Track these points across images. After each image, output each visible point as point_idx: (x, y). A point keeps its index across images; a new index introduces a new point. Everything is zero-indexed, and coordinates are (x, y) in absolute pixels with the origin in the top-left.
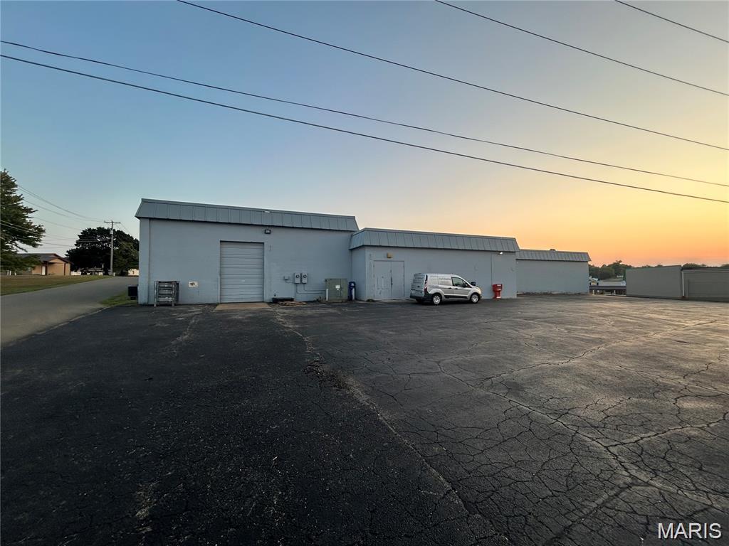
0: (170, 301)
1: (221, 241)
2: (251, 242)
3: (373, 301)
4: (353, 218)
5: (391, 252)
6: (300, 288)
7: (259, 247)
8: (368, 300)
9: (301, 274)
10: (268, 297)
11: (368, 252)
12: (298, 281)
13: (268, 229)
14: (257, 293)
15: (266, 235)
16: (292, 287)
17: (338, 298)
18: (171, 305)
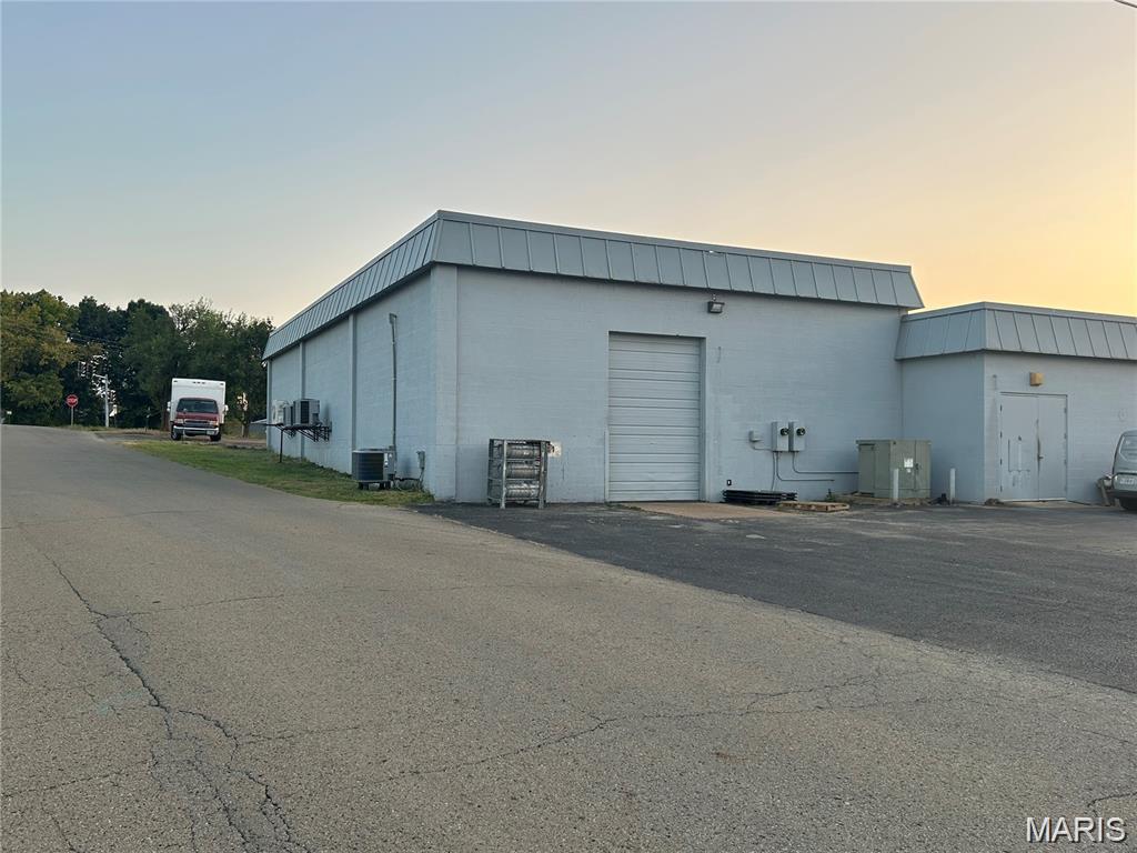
0: (534, 492)
1: (611, 333)
2: (678, 337)
3: (999, 503)
4: (906, 271)
5: (1041, 370)
6: (785, 463)
7: (691, 349)
8: (989, 502)
9: (791, 425)
10: (714, 487)
11: (990, 368)
12: (783, 444)
13: (714, 298)
14: (684, 477)
15: (712, 318)
16: (766, 460)
17: (910, 495)
18: (536, 506)
